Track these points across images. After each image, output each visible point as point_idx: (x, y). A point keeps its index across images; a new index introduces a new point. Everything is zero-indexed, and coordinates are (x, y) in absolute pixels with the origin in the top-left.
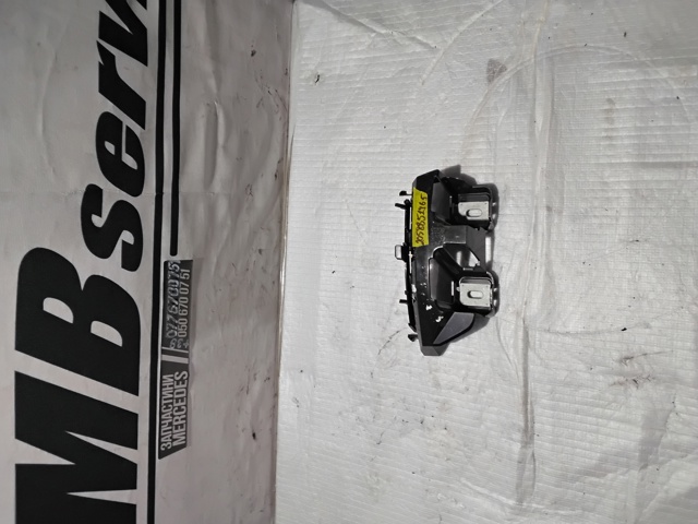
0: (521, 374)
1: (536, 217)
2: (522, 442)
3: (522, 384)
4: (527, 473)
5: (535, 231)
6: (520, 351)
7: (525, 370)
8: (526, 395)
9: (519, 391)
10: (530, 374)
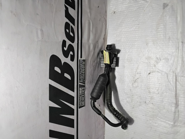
0: (175, 88)
1: (179, 45)
2: (175, 107)
3: (175, 91)
4: (176, 115)
5: (178, 49)
6: (174, 82)
7: (176, 87)
8: (176, 94)
9: (174, 93)
10: (177, 89)
